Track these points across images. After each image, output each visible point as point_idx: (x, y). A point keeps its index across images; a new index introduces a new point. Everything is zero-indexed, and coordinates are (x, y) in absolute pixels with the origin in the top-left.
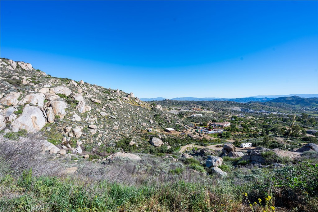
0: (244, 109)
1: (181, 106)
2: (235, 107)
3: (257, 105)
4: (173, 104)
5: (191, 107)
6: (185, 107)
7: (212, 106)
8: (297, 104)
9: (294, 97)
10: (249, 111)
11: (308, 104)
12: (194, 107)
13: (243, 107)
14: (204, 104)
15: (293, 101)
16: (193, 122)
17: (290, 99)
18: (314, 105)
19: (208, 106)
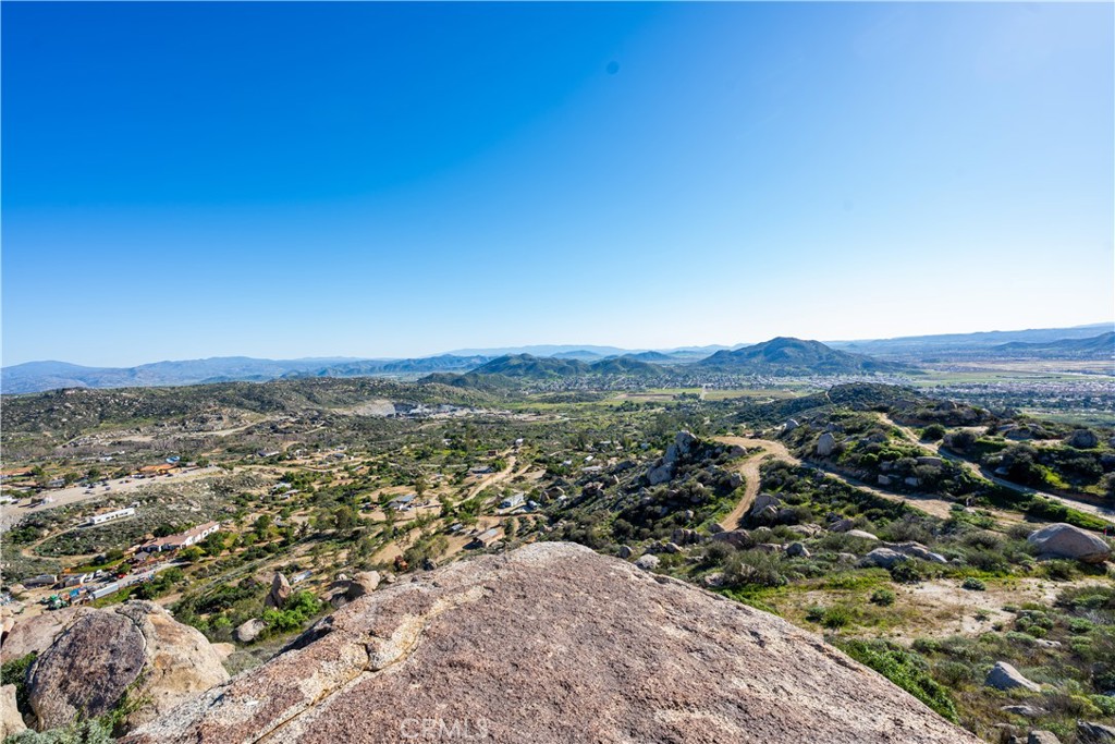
0: (403, 404)
1: (151, 421)
2: (377, 401)
3: (438, 389)
4: (102, 417)
5: (204, 421)
6: (172, 424)
7: (298, 406)
8: (526, 374)
9: (523, 356)
10: (413, 411)
11: (542, 375)
12: (220, 418)
13: (400, 397)
14: (270, 402)
15: (519, 366)
16: (75, 553)
17: (515, 362)
18: (551, 376)
19: (283, 408)
